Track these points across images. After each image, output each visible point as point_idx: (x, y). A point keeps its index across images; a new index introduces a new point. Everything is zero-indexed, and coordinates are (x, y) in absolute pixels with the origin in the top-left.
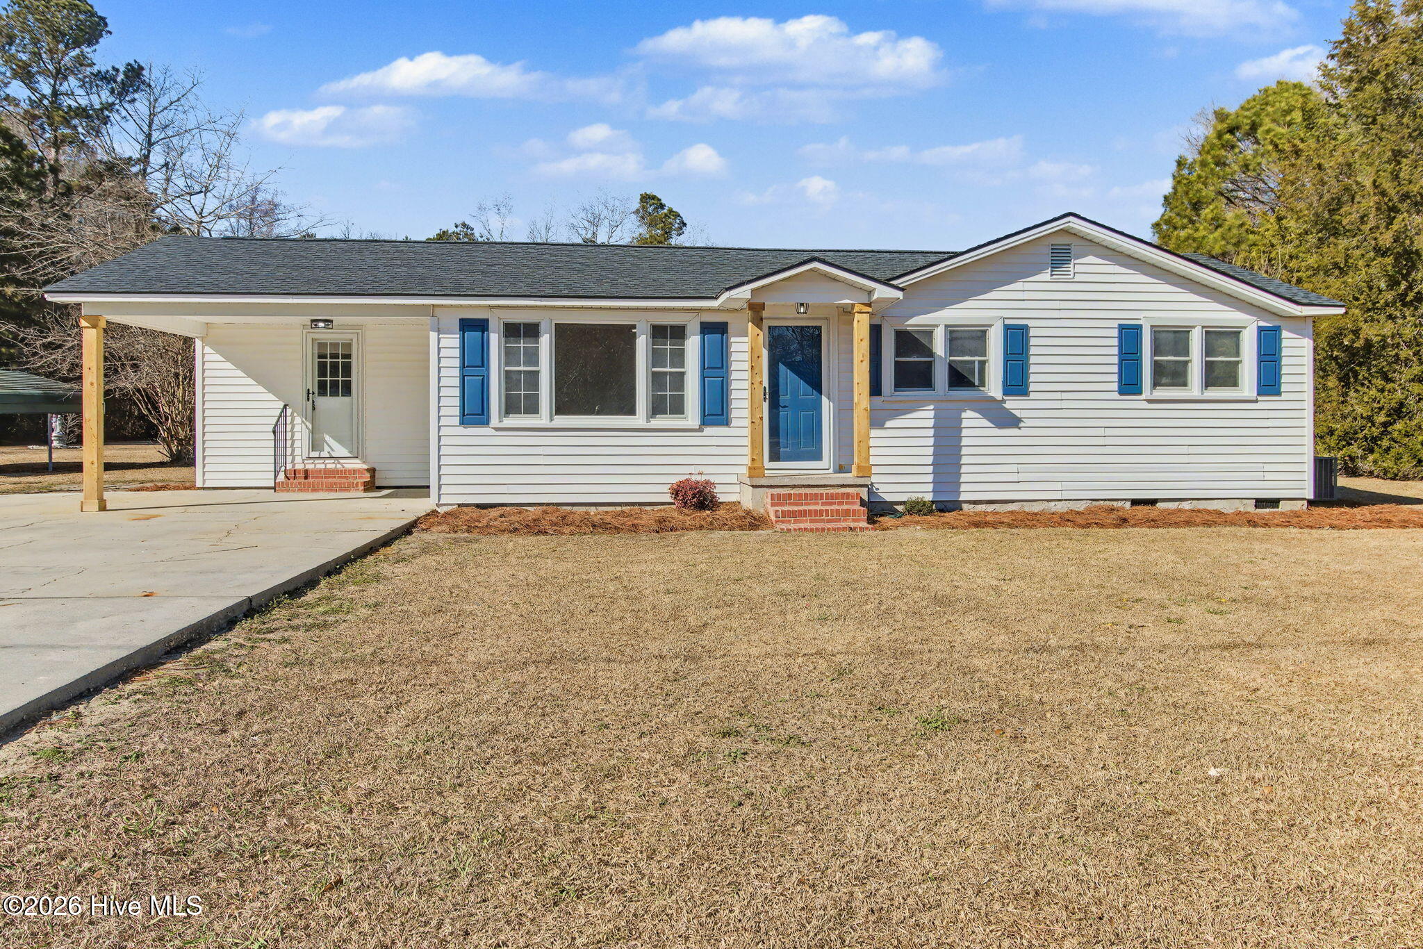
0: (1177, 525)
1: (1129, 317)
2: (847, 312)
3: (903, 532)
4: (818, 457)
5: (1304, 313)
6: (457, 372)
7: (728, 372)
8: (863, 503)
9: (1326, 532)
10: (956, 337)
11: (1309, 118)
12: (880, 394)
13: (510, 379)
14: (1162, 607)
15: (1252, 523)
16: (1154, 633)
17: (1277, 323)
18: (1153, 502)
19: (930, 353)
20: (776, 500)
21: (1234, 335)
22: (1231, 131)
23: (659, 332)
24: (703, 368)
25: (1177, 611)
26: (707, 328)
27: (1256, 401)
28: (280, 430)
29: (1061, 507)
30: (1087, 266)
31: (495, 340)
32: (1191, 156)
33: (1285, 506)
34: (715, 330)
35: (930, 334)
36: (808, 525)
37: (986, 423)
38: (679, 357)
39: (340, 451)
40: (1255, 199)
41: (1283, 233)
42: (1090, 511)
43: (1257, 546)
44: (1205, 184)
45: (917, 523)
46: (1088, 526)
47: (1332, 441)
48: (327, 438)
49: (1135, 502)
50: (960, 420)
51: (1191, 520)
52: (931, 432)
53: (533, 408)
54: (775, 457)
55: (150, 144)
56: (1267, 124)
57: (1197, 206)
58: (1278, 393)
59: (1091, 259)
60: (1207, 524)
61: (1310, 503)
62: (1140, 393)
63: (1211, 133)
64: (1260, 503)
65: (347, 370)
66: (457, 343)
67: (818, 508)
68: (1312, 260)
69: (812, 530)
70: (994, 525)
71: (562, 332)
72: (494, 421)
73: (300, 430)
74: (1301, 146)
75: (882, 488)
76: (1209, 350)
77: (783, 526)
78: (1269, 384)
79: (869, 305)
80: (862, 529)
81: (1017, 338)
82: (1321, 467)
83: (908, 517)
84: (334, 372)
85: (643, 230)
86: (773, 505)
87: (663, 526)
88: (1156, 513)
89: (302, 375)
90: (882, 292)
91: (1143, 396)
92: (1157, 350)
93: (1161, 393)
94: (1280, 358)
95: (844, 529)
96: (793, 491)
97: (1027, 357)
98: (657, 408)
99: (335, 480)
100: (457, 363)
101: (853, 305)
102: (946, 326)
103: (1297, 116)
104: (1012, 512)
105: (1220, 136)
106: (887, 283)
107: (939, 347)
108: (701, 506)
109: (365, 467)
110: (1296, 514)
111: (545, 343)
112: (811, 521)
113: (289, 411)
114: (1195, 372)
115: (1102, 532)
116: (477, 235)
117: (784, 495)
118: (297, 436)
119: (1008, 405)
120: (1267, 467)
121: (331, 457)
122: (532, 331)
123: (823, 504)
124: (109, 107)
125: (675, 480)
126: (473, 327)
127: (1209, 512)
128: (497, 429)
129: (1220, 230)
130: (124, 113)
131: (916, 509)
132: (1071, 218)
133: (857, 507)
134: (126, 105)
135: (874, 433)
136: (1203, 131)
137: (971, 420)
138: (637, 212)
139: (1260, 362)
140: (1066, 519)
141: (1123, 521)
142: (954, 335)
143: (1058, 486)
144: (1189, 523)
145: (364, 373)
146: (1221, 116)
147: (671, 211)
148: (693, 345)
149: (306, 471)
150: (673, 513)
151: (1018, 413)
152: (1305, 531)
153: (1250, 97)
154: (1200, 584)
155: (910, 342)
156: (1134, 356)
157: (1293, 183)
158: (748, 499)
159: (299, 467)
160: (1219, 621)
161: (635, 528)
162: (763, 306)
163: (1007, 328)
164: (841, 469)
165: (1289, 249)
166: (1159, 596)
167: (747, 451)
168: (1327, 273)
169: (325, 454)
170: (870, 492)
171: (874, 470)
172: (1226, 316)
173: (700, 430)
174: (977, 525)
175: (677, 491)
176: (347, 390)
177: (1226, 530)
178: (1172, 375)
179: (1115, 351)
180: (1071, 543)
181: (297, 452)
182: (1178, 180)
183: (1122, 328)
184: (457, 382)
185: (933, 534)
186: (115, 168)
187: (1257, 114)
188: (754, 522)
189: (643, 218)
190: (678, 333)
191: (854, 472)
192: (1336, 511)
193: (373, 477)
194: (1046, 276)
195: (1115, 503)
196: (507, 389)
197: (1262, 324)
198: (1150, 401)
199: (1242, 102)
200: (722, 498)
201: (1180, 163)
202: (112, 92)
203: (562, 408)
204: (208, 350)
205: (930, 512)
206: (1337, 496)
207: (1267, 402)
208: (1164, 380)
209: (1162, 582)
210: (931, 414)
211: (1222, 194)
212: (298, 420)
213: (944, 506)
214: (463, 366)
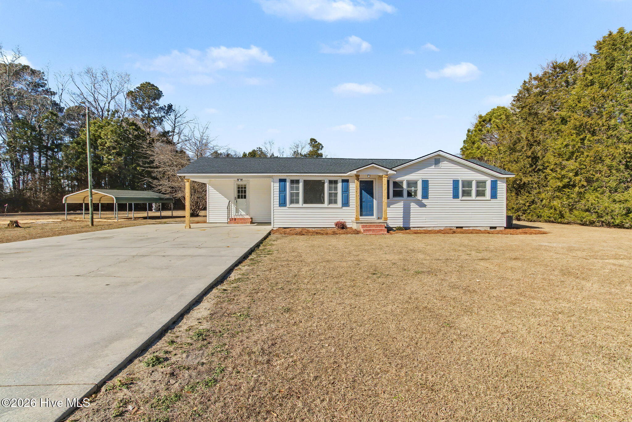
0: (469, 233)
1: (456, 178)
2: (381, 177)
3: (397, 235)
4: (372, 215)
5: (504, 177)
6: (278, 193)
7: (349, 193)
8: (385, 227)
9: (509, 235)
10: (409, 184)
11: (507, 117)
12: (389, 199)
13: (292, 195)
14: (466, 251)
15: (489, 233)
16: (464, 257)
17: (496, 179)
18: (462, 227)
19: (403, 188)
20: (363, 227)
21: (484, 182)
22: (484, 121)
23: (331, 182)
24: (342, 191)
25: (469, 252)
26: (343, 181)
27: (490, 200)
28: (228, 208)
29: (437, 229)
30: (444, 164)
31: (288, 184)
32: (472, 128)
33: (498, 229)
34: (346, 181)
35: (402, 182)
36: (371, 233)
37: (417, 206)
38: (336, 189)
39: (243, 213)
40: (491, 140)
41: (499, 151)
42: (445, 230)
43: (490, 238)
44: (476, 137)
45: (400, 232)
46: (445, 233)
47: (513, 211)
48: (240, 210)
49: (457, 227)
50: (410, 205)
51: (471, 232)
52: (402, 209)
53: (297, 202)
54: (361, 215)
55: (175, 127)
56: (494, 119)
57: (474, 143)
58: (496, 198)
59: (445, 162)
60: (477, 233)
61: (505, 228)
62: (459, 198)
63: (477, 122)
64: (491, 228)
65: (245, 192)
66: (278, 185)
67: (374, 228)
68: (508, 159)
69: (373, 234)
70: (420, 233)
71: (305, 182)
72: (288, 206)
73: (233, 208)
74: (505, 126)
75: (390, 224)
76: (477, 186)
77: (366, 233)
78: (494, 195)
79: (387, 175)
80: (386, 234)
81: (425, 183)
82: (508, 218)
83: (397, 231)
84: (242, 193)
85: (311, 149)
86: (362, 228)
87: (334, 233)
88: (463, 230)
89: (234, 193)
90: (390, 172)
91: (459, 199)
92: (463, 187)
93: (464, 198)
94: (497, 189)
95: (381, 234)
96: (367, 224)
97: (428, 189)
98: (330, 202)
99: (243, 221)
100: (278, 190)
101: (383, 175)
102: (407, 180)
103: (503, 117)
104: (424, 230)
105: (480, 123)
106: (391, 169)
107: (405, 186)
108: (343, 228)
109: (250, 217)
110: (501, 231)
111: (301, 185)
112: (372, 232)
113: (230, 203)
114: (474, 193)
115: (449, 235)
116: (263, 150)
117: (366, 225)
118: (232, 209)
119: (423, 202)
120: (493, 218)
121: (241, 215)
122: (297, 182)
123: (375, 228)
124: (164, 117)
125: (336, 221)
126: (283, 181)
127: (477, 230)
128: (288, 208)
129: (479, 150)
130: (167, 118)
131: (399, 229)
132: (440, 152)
133: (384, 228)
134: (168, 116)
135: (388, 209)
136: (475, 121)
137: (413, 206)
138: (309, 144)
139: (491, 190)
140: (439, 232)
141: (454, 232)
142: (409, 183)
143: (436, 223)
144: (472, 233)
145: (250, 193)
146: (480, 117)
147: (319, 143)
148: (340, 185)
149: (235, 218)
150: (335, 229)
151: (426, 204)
152: (503, 235)
153: (489, 111)
154: (475, 246)
155: (397, 185)
156: (457, 188)
157: (503, 137)
158: (355, 226)
159: (233, 217)
160: (480, 255)
161: (327, 234)
162: (359, 176)
163: (423, 181)
164: (379, 218)
165: (501, 155)
166: (465, 249)
167: (355, 214)
168: (512, 163)
169: (239, 214)
170: (387, 225)
171: (388, 219)
172: (482, 177)
173: (342, 208)
174: (415, 233)
175: (337, 224)
176: (245, 197)
177: (481, 235)
178: (467, 193)
179: (452, 187)
180: (440, 237)
181: (232, 213)
182: (468, 135)
183: (454, 181)
184: (278, 195)
185: (404, 235)
186: (165, 134)
187: (491, 116)
188: (357, 232)
189: (311, 145)
190: (336, 182)
191: (383, 218)
192: (512, 230)
193: (252, 220)
194: (433, 167)
195: (451, 228)
196: (291, 197)
197: (492, 179)
198: (461, 200)
199: (486, 113)
200: (348, 226)
201: (469, 131)
202: (164, 112)
203: (305, 202)
204: (210, 187)
205: (403, 230)
206: (513, 226)
207: (493, 201)
208: (465, 194)
209: (465, 246)
210: (402, 204)
211: (481, 139)
212: (233, 205)
213: (406, 228)
214: (280, 191)
